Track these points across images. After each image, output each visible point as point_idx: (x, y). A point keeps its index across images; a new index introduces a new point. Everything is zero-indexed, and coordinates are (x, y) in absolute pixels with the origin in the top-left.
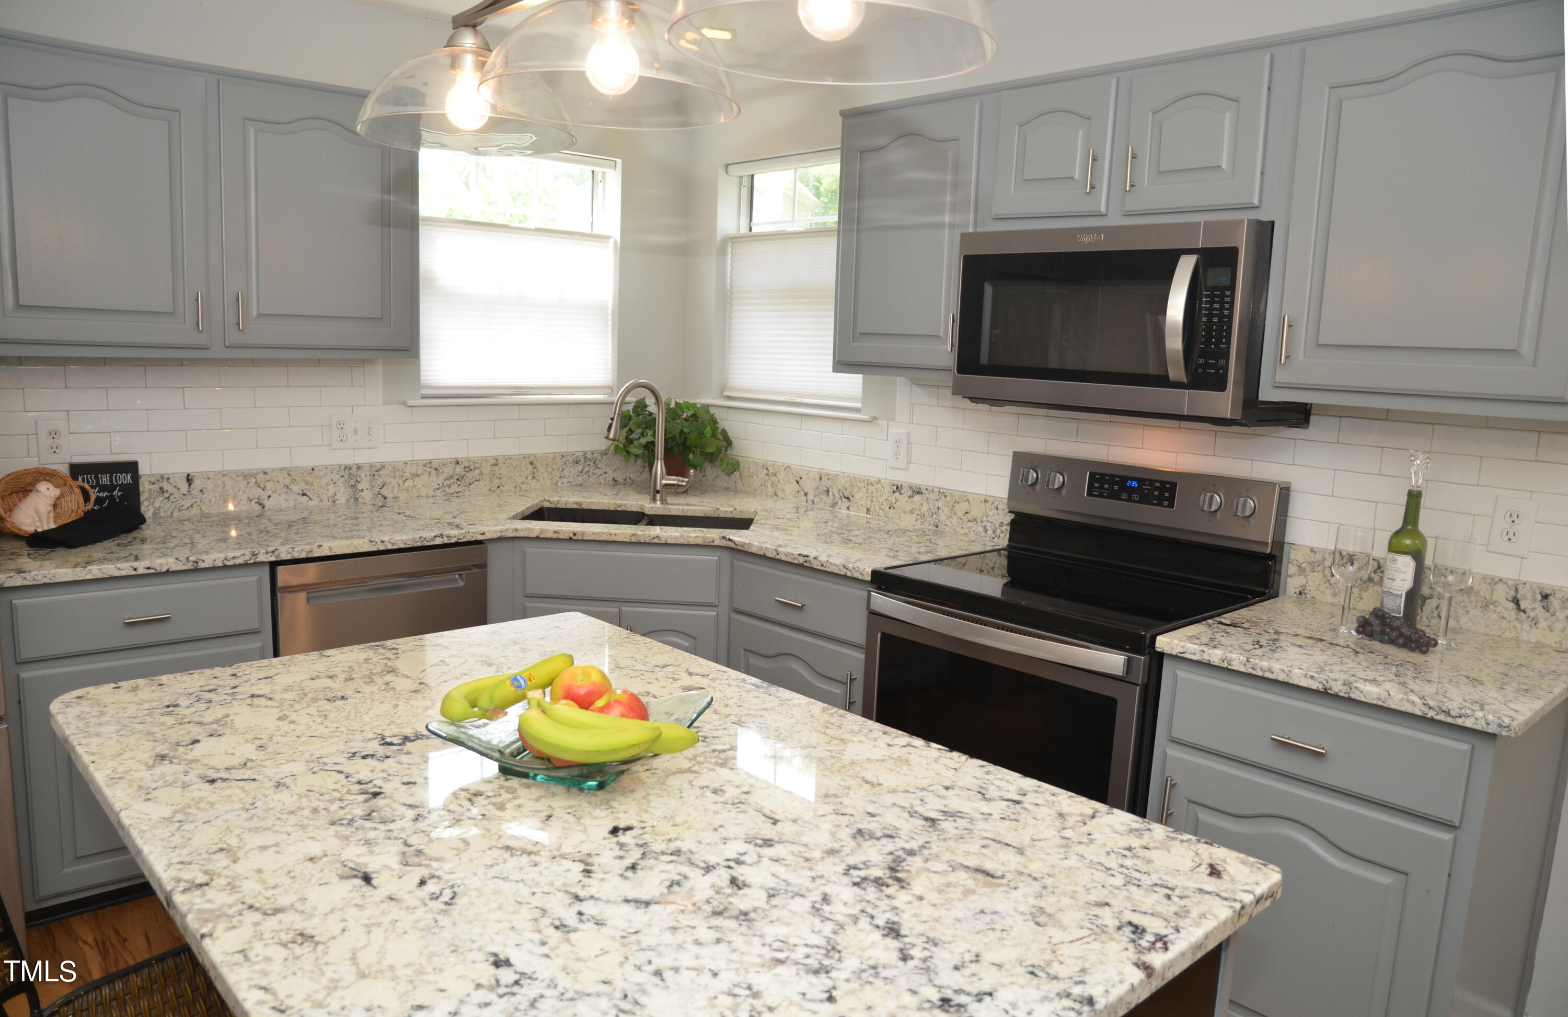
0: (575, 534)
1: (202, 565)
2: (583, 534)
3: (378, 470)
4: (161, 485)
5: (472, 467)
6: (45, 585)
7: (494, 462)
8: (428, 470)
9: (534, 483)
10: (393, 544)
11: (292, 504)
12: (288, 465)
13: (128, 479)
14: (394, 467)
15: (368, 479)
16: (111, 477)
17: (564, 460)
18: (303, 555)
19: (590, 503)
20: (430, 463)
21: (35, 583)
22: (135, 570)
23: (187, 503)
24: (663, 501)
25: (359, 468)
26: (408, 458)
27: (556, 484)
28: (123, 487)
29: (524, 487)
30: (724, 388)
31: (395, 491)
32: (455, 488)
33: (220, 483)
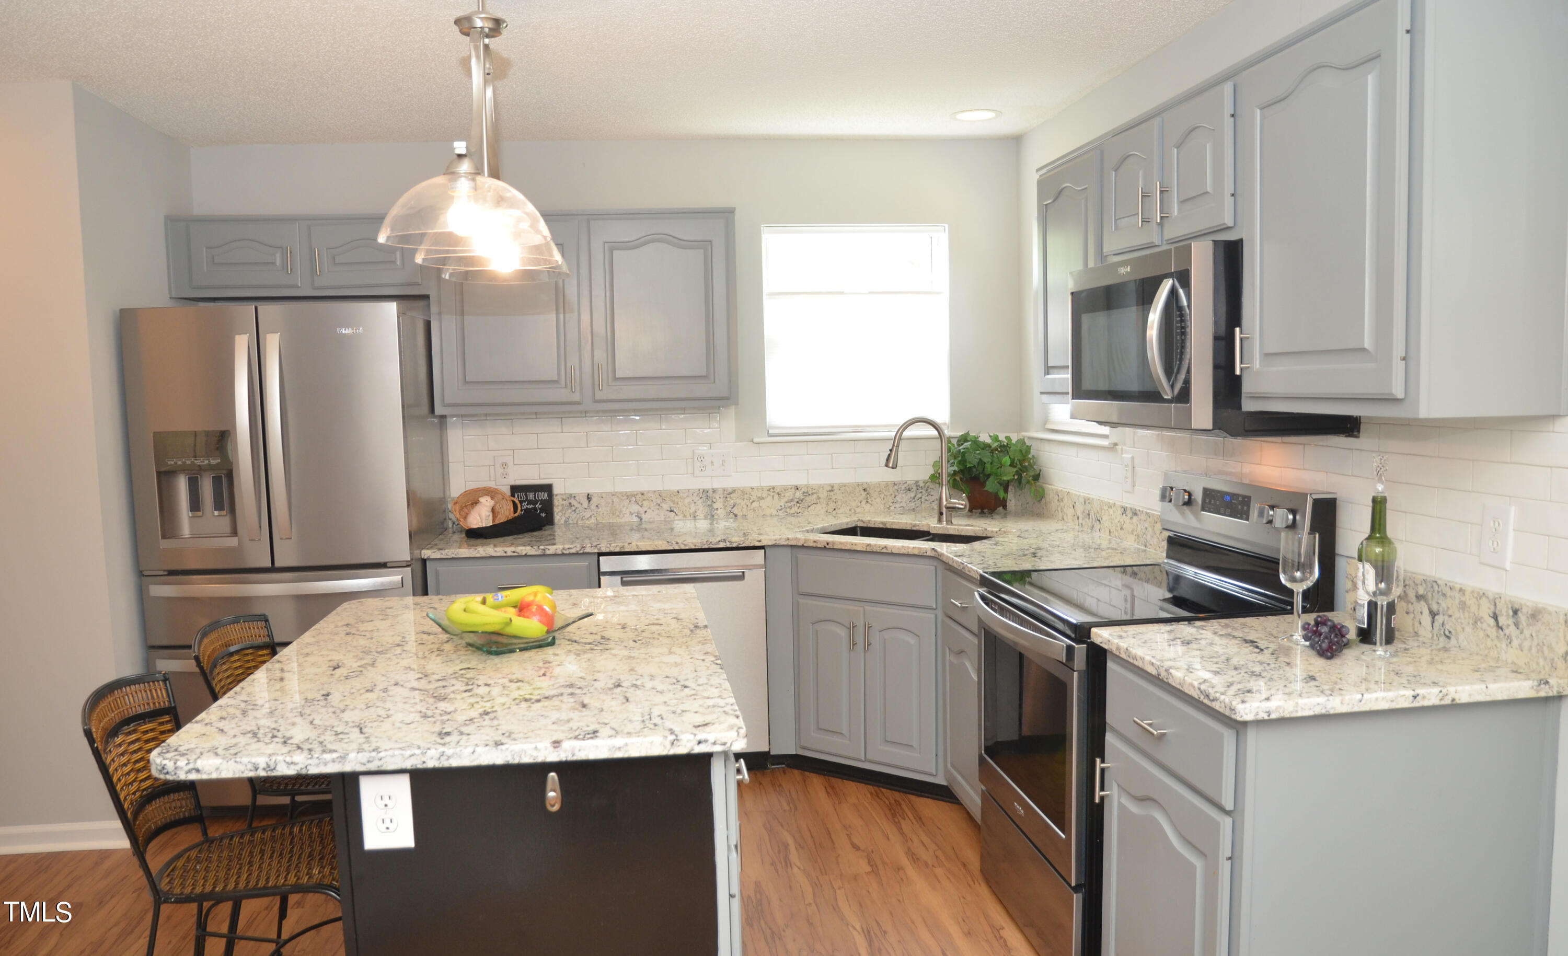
0: (828, 544)
1: (548, 552)
2: (834, 543)
3: (730, 494)
4: (570, 501)
5: (810, 493)
6: (453, 558)
7: (830, 488)
8: (772, 494)
9: (867, 507)
10: (685, 545)
11: (662, 519)
12: (660, 488)
13: (544, 496)
14: (743, 492)
15: (722, 500)
16: (535, 495)
17: (896, 487)
18: (617, 550)
20: (773, 488)
21: (447, 557)
22: (506, 552)
23: (587, 514)
24: (949, 522)
25: (714, 491)
26: (755, 484)
28: (542, 502)
29: (858, 510)
30: (1046, 420)
31: (744, 510)
32: (795, 509)
33: (610, 501)
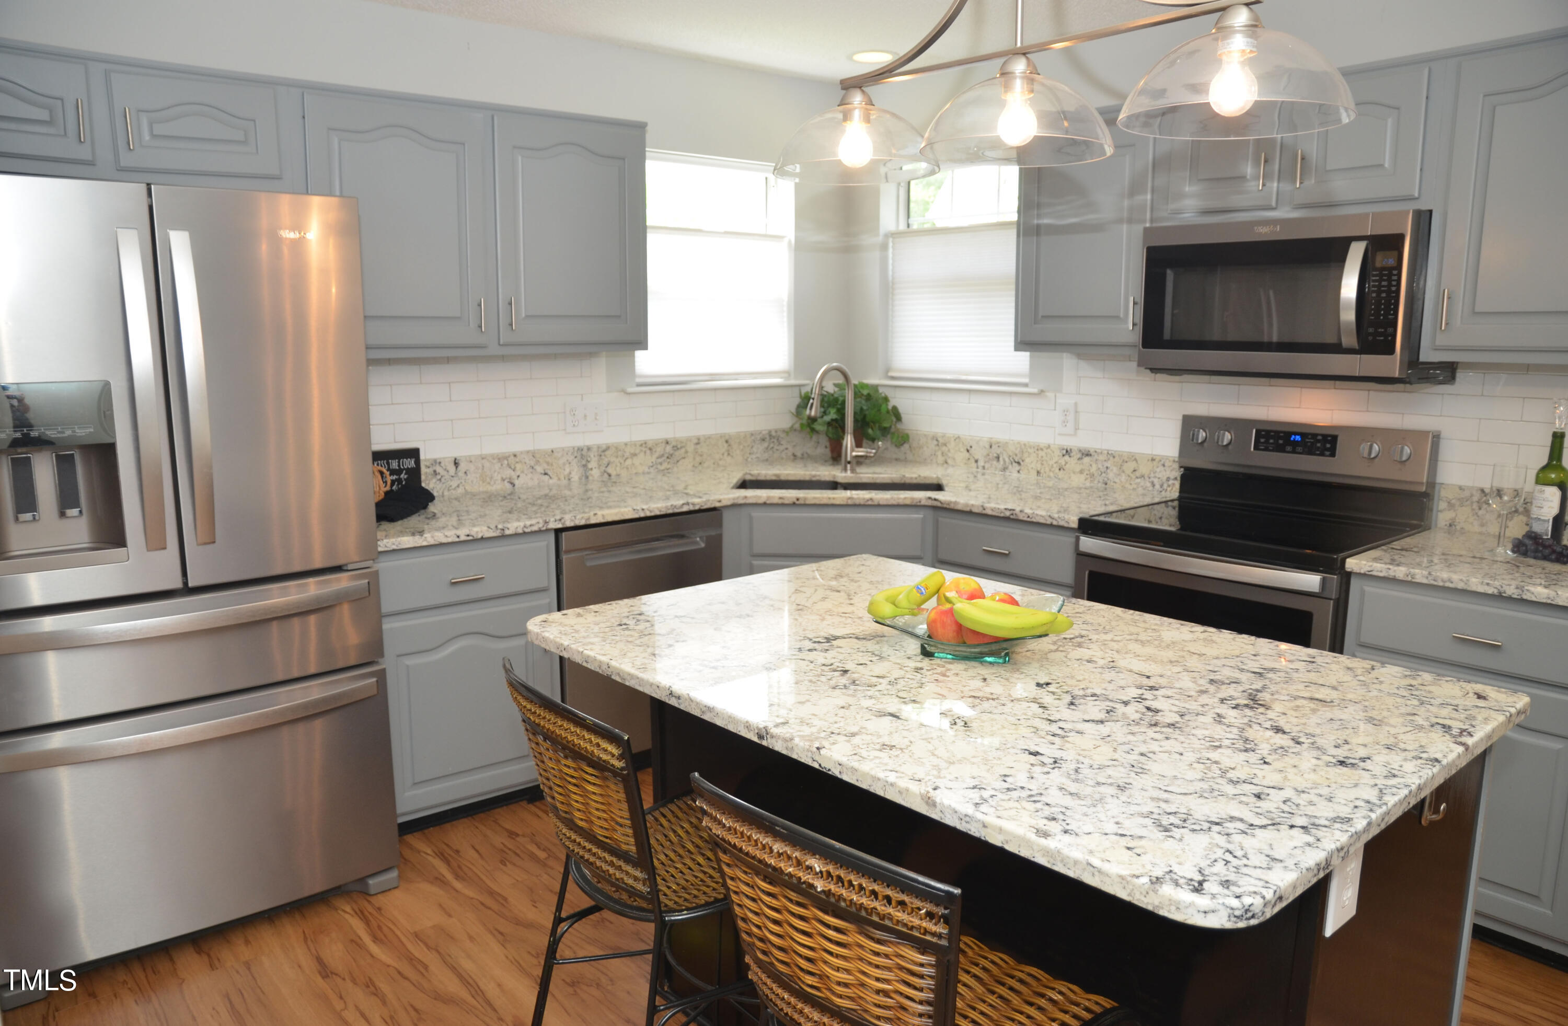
0: (798, 499)
1: (507, 532)
2: (805, 499)
3: (604, 451)
4: (434, 468)
5: (679, 447)
6: (394, 551)
7: (696, 441)
8: (644, 449)
9: (729, 459)
10: (651, 512)
11: (536, 482)
12: (531, 448)
13: (410, 463)
14: (617, 448)
15: (596, 459)
16: (399, 462)
17: (753, 438)
18: (583, 522)
19: (788, 475)
20: (646, 443)
22: (458, 537)
23: (454, 483)
24: (853, 471)
25: (589, 449)
26: (626, 439)
27: (747, 460)
28: (408, 471)
29: (721, 463)
30: (888, 370)
31: (618, 469)
32: (665, 465)
33: (480, 466)
